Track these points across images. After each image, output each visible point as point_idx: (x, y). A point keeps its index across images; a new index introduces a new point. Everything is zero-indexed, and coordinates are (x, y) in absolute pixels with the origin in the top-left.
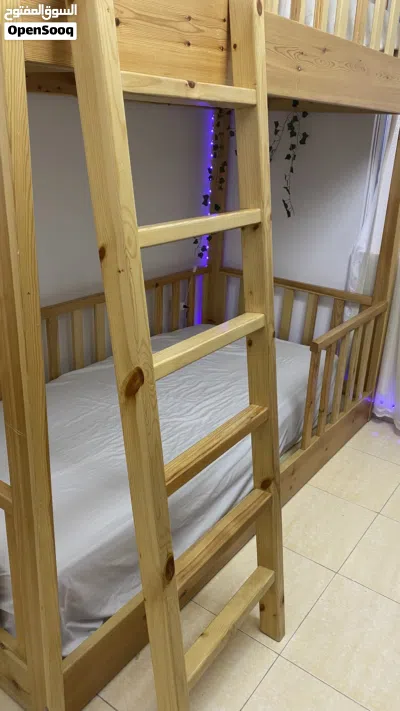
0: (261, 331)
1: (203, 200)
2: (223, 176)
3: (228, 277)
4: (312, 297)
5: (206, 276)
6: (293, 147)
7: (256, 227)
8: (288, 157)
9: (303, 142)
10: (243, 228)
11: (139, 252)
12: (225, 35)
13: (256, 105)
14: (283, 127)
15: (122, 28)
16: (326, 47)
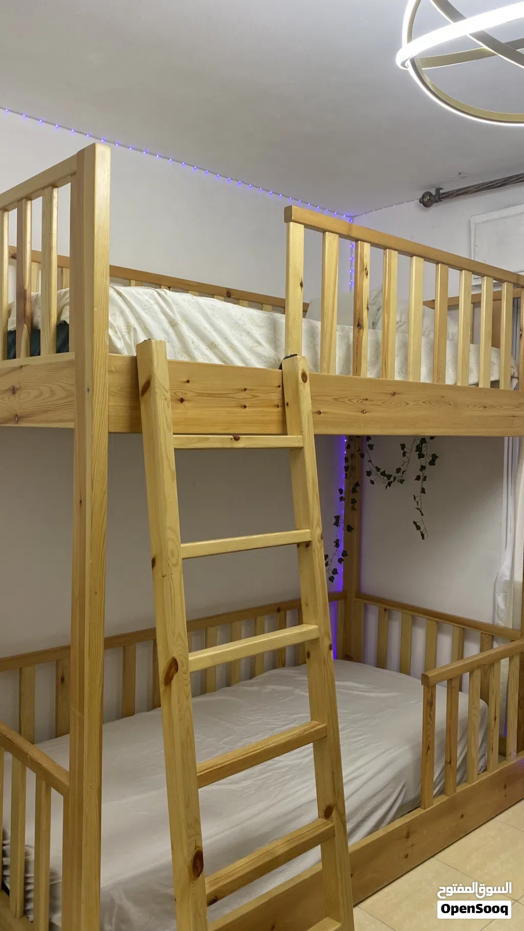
0: (315, 641)
1: (334, 520)
2: (355, 496)
3: (365, 606)
4: (457, 631)
5: (341, 603)
6: (423, 468)
7: (308, 544)
8: (418, 478)
9: (432, 463)
10: (299, 545)
11: (180, 561)
12: (280, 396)
13: (301, 448)
14: (411, 447)
15: (186, 403)
16: (395, 392)
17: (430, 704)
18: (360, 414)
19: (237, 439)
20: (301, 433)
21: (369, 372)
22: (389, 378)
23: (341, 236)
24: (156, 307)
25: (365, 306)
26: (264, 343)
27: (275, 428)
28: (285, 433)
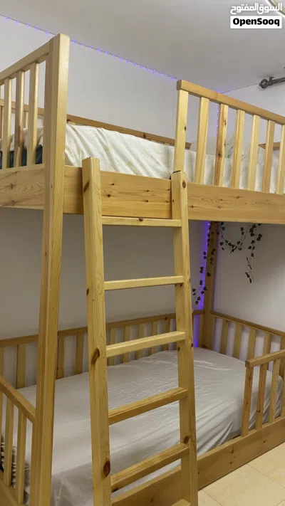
0: (183, 341)
1: (200, 270)
2: (213, 256)
3: (216, 318)
4: (267, 336)
5: (201, 316)
6: (253, 242)
7: (181, 285)
8: (250, 248)
9: (259, 239)
10: (176, 285)
11: (104, 292)
12: (169, 196)
13: (181, 227)
14: (247, 230)
15: (111, 198)
16: (239, 196)
17: (249, 378)
18: (217, 209)
19: (141, 220)
20: (181, 218)
21: (224, 184)
22: (236, 188)
23: (211, 100)
24: (96, 138)
25: (223, 143)
26: (161, 163)
27: (165, 215)
28: (171, 218)
